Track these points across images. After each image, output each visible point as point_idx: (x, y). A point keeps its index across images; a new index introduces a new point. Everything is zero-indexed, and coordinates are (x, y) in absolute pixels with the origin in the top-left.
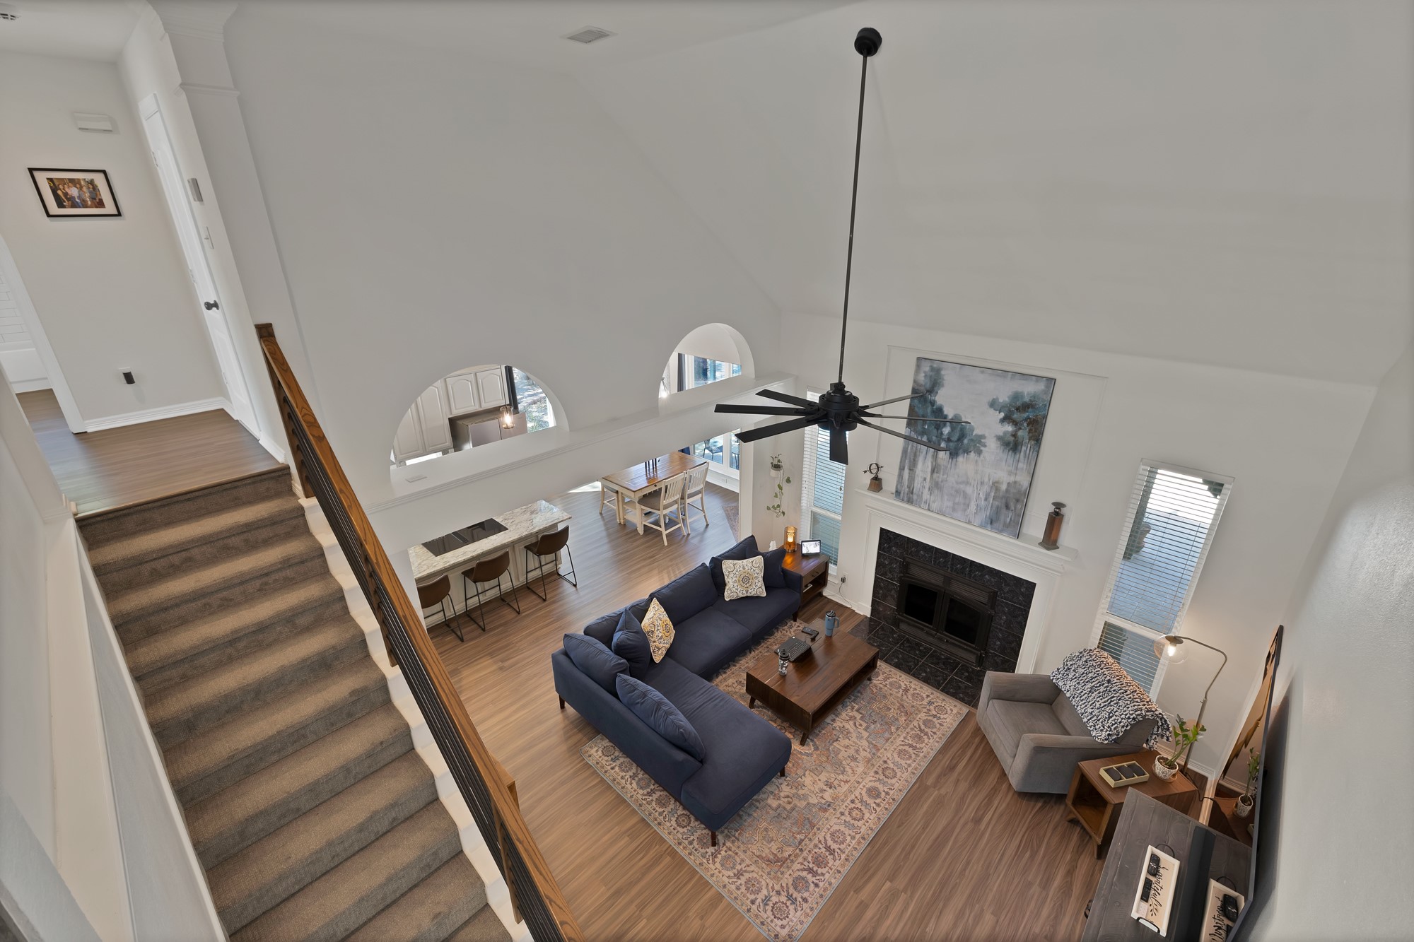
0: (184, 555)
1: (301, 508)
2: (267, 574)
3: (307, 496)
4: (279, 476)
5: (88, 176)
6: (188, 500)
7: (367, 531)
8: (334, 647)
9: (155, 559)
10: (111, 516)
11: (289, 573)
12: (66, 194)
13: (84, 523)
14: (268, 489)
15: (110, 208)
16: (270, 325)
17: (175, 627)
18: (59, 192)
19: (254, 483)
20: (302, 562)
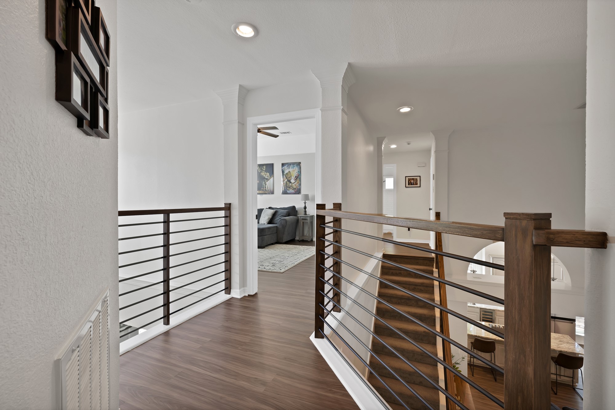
0: (400, 271)
1: (433, 271)
2: (416, 285)
3: (436, 268)
4: (431, 260)
5: (416, 178)
6: (406, 258)
7: (443, 276)
8: (425, 315)
9: (394, 270)
10: (389, 256)
11: (422, 288)
12: (411, 182)
13: (385, 256)
14: (427, 263)
15: (418, 185)
16: (440, 213)
17: (391, 289)
18: (409, 182)
19: (424, 260)
20: (427, 287)
